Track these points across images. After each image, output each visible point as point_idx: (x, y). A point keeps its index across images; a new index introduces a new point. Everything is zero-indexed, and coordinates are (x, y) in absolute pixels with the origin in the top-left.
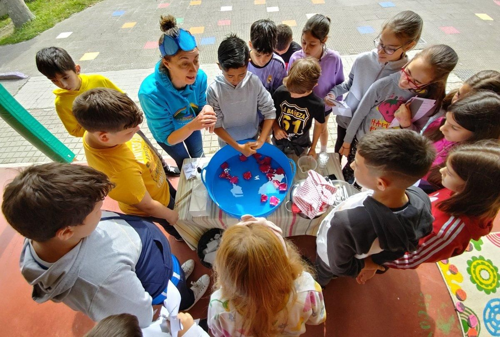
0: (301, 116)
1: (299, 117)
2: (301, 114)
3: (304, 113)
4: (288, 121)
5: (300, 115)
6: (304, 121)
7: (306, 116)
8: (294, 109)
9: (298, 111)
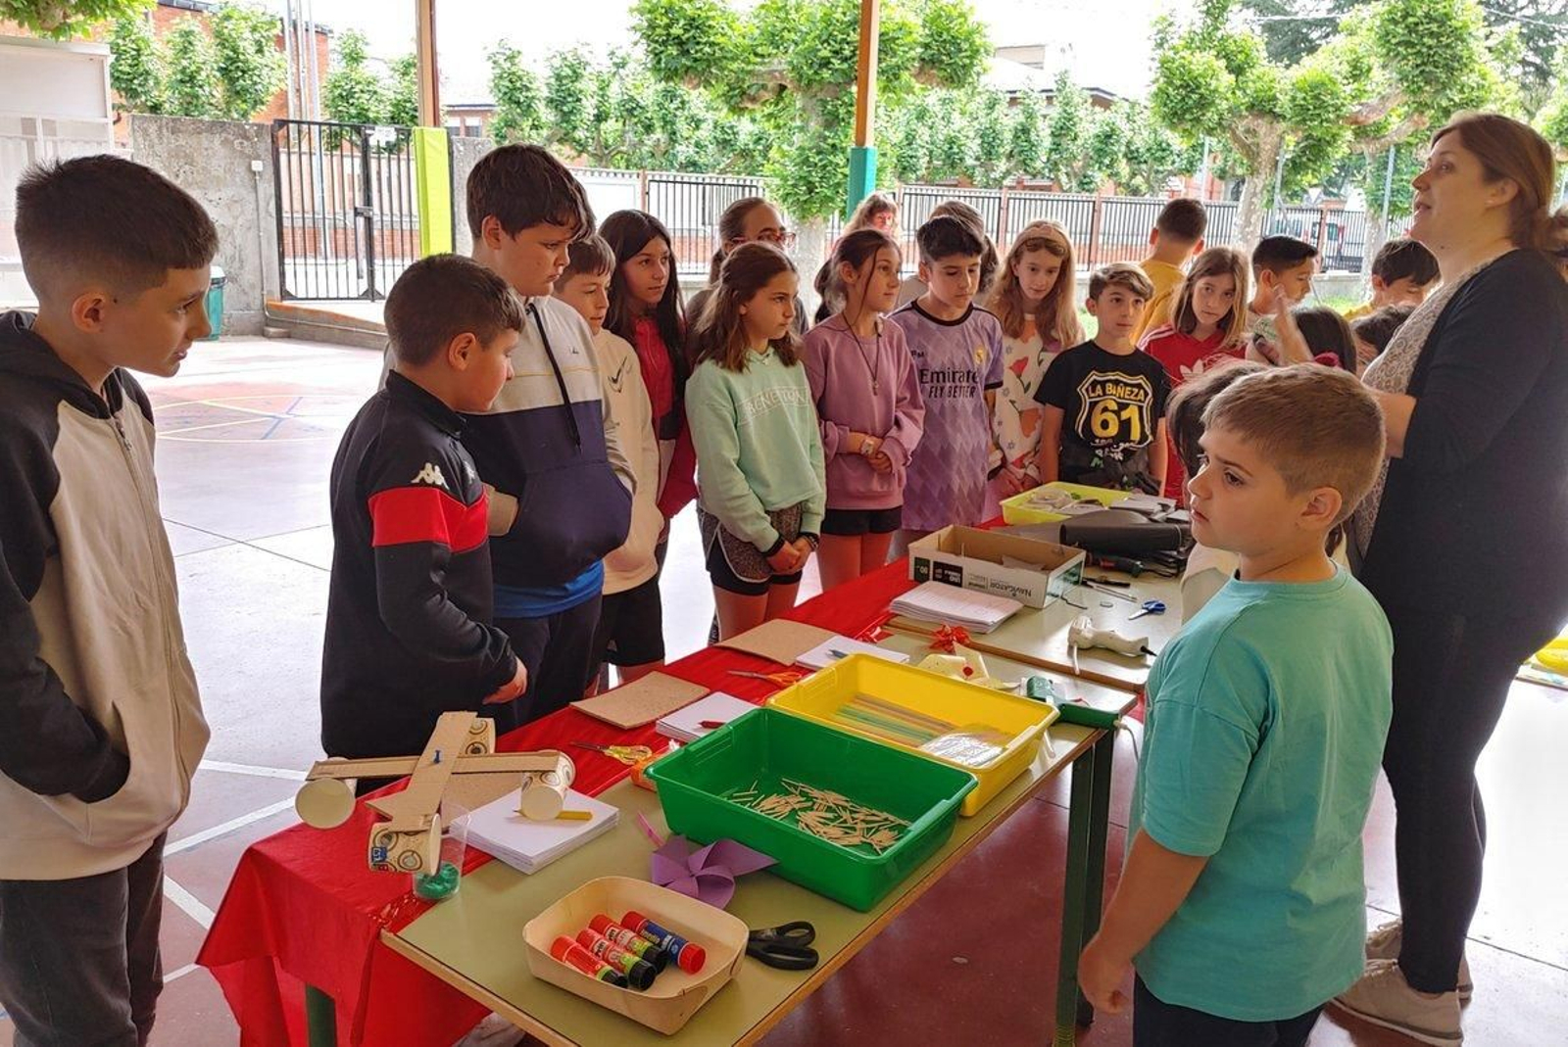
0: (1136, 395)
1: (1132, 397)
2: (1136, 390)
3: (1139, 386)
4: (1113, 412)
5: (1132, 392)
6: (1145, 405)
7: (1146, 394)
8: (1117, 383)
9: (1126, 385)
